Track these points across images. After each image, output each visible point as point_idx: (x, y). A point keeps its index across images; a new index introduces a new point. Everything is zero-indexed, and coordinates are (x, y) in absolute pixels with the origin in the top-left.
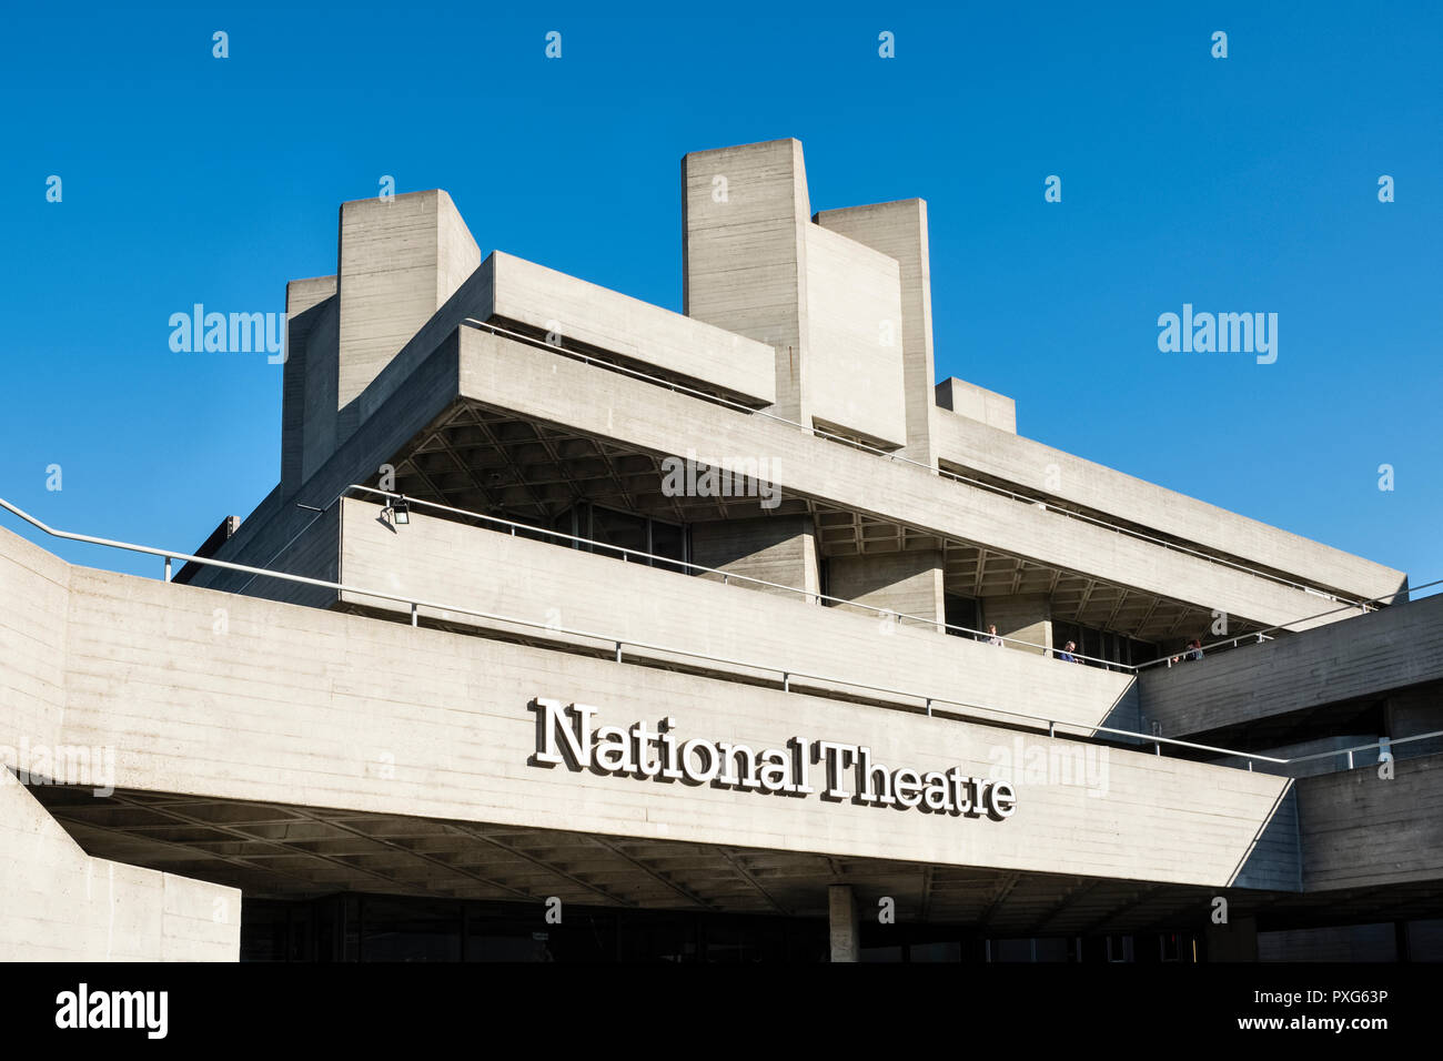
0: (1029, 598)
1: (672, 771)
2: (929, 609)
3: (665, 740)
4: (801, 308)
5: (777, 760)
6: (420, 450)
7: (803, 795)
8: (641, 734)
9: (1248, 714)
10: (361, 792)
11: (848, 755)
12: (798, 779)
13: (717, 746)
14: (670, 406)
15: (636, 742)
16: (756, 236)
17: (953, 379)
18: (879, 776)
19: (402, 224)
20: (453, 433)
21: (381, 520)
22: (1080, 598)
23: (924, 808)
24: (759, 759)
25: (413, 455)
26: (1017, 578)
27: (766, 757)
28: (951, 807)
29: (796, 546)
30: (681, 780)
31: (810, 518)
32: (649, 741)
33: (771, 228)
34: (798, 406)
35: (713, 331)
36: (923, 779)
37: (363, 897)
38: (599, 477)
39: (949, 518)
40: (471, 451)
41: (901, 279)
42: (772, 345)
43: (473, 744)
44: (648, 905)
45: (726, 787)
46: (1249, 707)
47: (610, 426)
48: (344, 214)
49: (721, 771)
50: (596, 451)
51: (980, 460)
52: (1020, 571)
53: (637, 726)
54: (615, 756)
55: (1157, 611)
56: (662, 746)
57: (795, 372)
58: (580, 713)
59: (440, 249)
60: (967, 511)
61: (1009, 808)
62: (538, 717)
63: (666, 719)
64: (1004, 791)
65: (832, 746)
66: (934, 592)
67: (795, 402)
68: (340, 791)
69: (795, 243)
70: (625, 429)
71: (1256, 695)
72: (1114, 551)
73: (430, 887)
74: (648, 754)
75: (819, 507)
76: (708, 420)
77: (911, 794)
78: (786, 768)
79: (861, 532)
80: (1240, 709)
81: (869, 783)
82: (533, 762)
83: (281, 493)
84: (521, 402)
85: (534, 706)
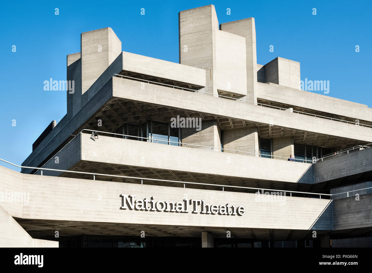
0: (287, 138)
1: (154, 209)
2: (253, 145)
3: (152, 202)
4: (213, 58)
5: (180, 205)
6: (103, 110)
7: (187, 213)
8: (147, 201)
9: (343, 175)
10: (83, 217)
11: (199, 203)
12: (186, 209)
13: (165, 202)
14: (173, 93)
15: (145, 203)
16: (200, 36)
17: (278, 57)
18: (207, 207)
19: (98, 39)
20: (112, 105)
21: (91, 138)
22: (303, 137)
23: (219, 214)
24: (176, 205)
25: (101, 111)
26: (282, 133)
27: (177, 204)
28: (227, 213)
29: (211, 129)
30: (156, 211)
31: (216, 120)
32: (148, 202)
33: (205, 33)
34: (212, 87)
35: (187, 67)
36: (219, 207)
37: (88, 235)
38: (153, 113)
39: (258, 117)
40: (117, 109)
41: (246, 43)
42: (205, 69)
43: (107, 205)
44: (160, 236)
45: (168, 212)
46: (343, 173)
47: (155, 100)
48: (82, 36)
49: (166, 208)
50: (152, 107)
51: (271, 97)
52: (282, 131)
53: (145, 199)
54: (140, 206)
55: (329, 139)
56: (152, 203)
57: (211, 77)
58: (132, 197)
59: (109, 45)
60: (264, 115)
61: (243, 213)
62: (122, 198)
63: (152, 197)
64: (242, 208)
65: (194, 200)
66: (254, 139)
67: (212, 86)
68: (78, 217)
69: (212, 37)
70: (160, 101)
71: (345, 169)
72: (313, 122)
73: (104, 233)
74: (148, 205)
75: (218, 117)
76: (184, 96)
77: (216, 211)
78: (183, 206)
79: (232, 123)
80: (341, 173)
81: (205, 209)
82: (121, 208)
83: (67, 117)
84: (130, 96)
85: (121, 196)
